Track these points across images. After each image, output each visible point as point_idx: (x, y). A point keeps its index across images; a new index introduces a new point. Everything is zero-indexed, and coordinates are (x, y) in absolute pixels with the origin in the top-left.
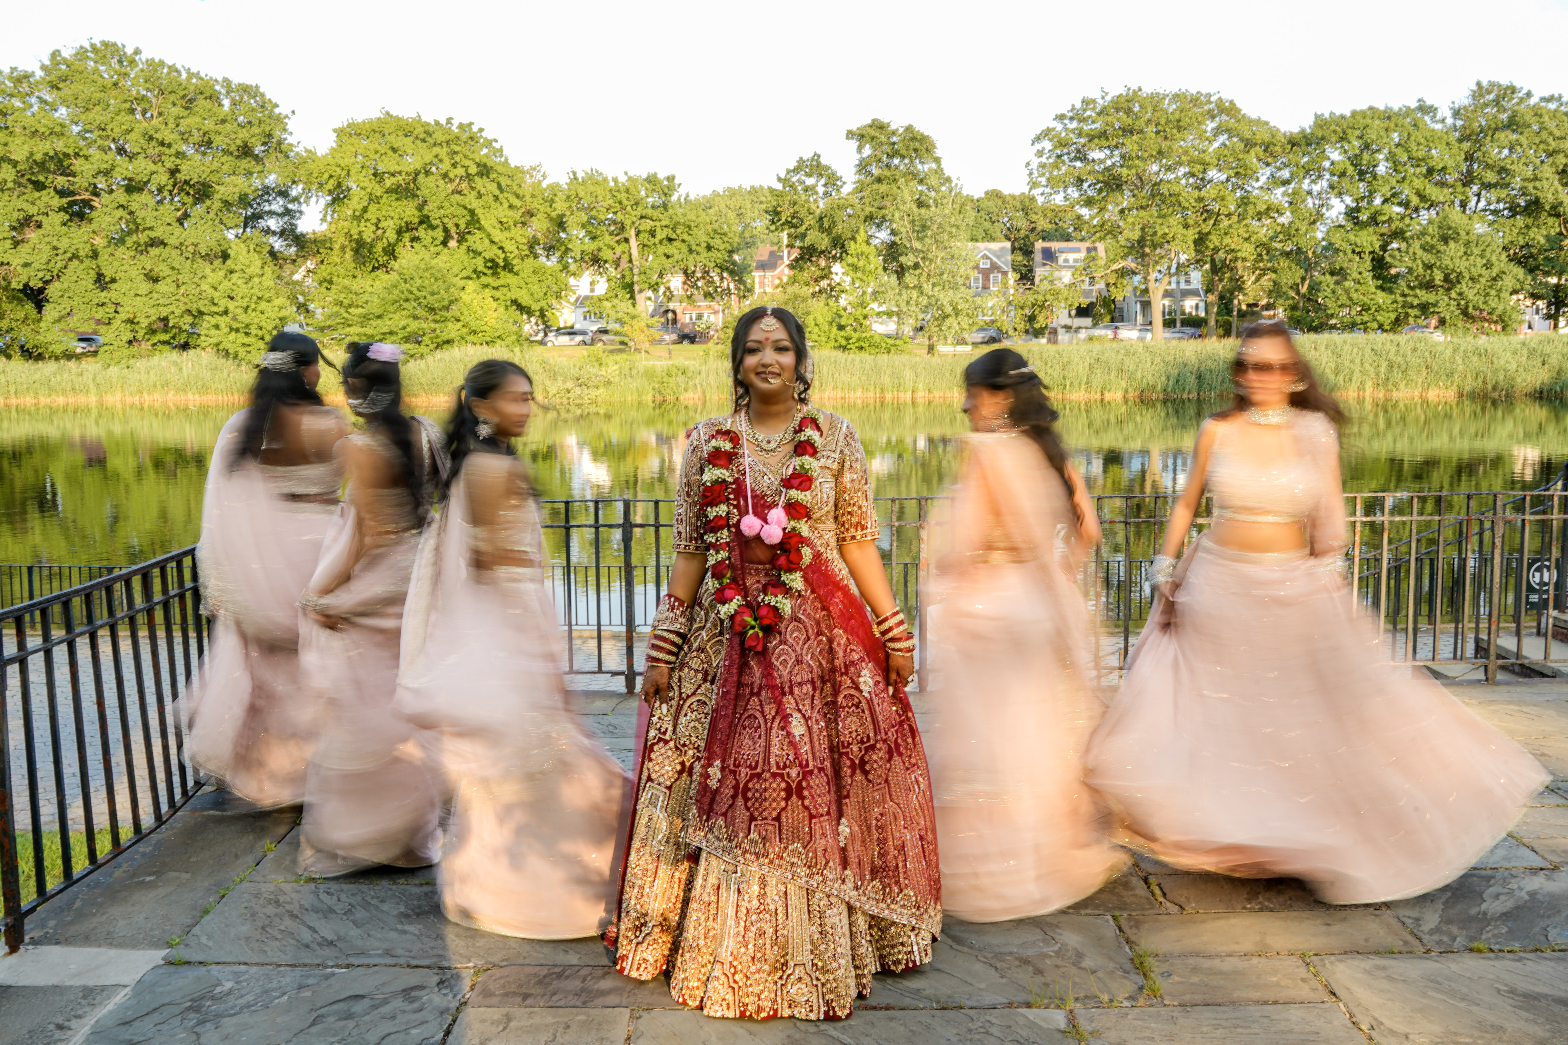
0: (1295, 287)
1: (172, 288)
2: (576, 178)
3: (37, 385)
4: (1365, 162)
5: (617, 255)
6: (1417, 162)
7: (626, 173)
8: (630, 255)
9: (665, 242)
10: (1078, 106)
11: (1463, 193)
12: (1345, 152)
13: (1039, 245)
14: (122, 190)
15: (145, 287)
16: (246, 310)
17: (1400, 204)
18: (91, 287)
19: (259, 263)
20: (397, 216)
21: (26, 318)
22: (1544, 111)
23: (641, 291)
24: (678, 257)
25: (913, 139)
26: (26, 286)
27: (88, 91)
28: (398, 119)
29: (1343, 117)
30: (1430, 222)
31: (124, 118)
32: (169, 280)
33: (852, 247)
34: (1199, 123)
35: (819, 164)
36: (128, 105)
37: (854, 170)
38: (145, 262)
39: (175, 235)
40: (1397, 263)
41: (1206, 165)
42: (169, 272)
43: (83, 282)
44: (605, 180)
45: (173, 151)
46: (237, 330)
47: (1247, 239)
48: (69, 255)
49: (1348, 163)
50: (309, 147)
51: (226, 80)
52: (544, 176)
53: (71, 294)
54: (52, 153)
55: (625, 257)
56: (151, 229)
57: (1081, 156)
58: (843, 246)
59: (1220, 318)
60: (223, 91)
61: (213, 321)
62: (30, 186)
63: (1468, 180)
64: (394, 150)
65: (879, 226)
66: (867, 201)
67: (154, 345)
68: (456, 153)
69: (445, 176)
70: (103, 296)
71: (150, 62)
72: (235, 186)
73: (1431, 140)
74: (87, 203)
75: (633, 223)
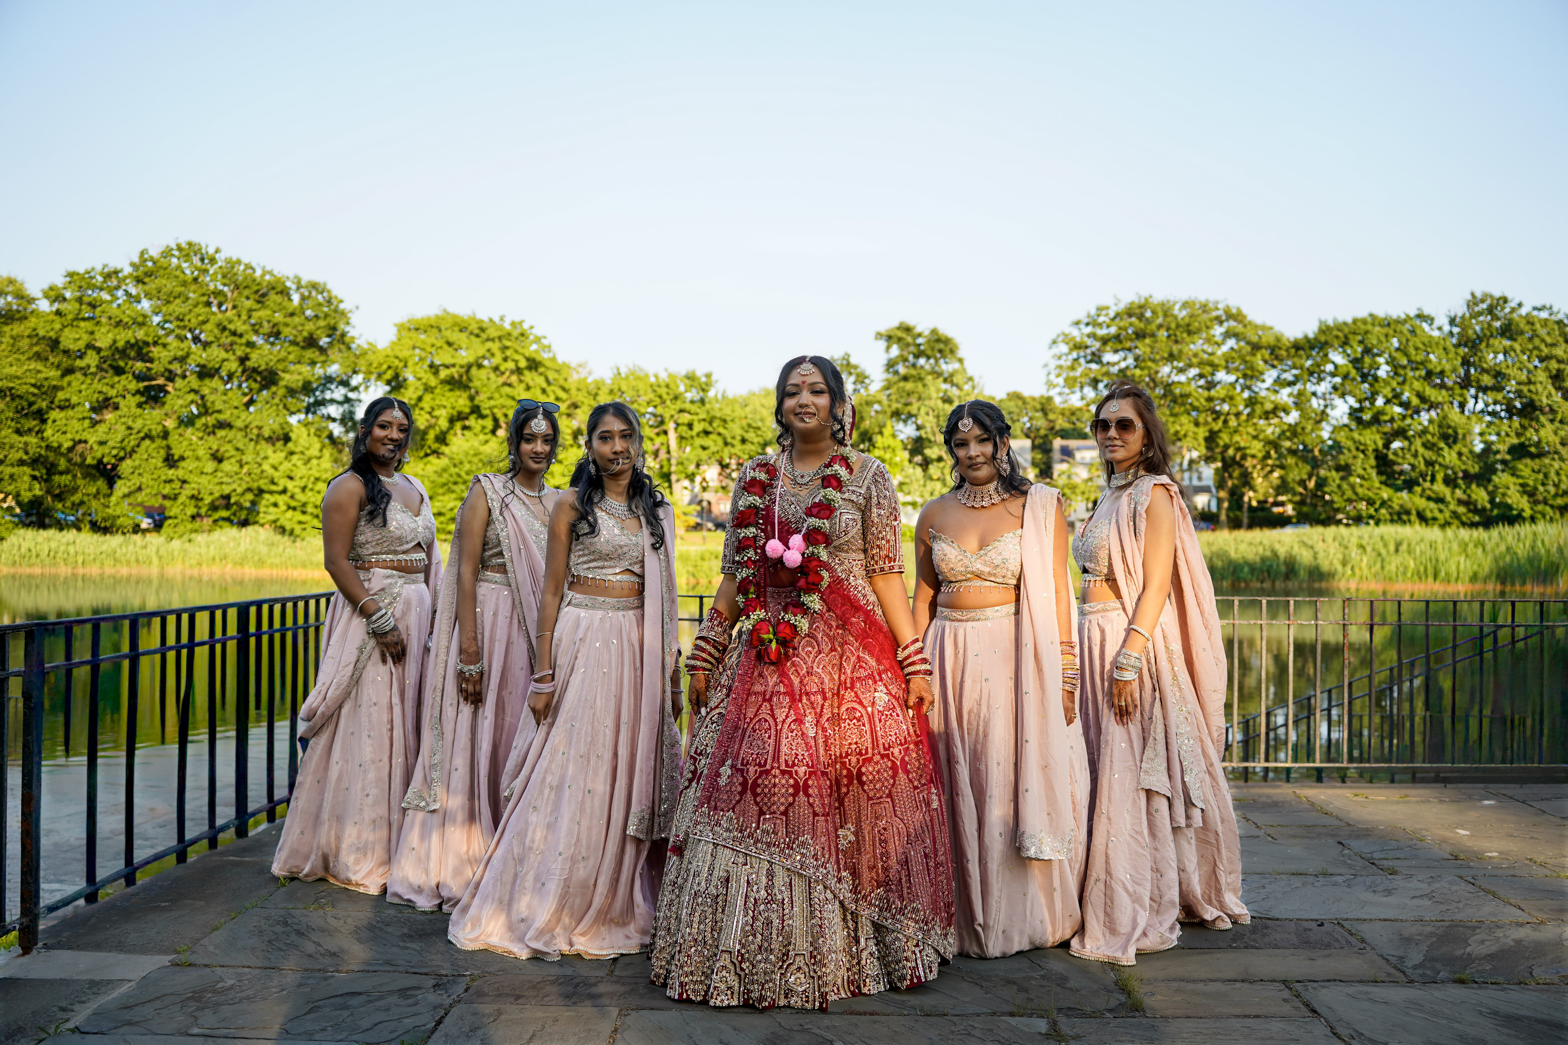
0: (1302, 483)
1: (236, 468)
2: (619, 374)
3: (103, 556)
4: (1366, 365)
5: (656, 447)
6: (1415, 365)
7: (666, 370)
8: (668, 447)
9: (702, 435)
10: (1093, 312)
11: (1461, 395)
12: (1348, 355)
13: (1058, 443)
14: (194, 376)
15: (210, 466)
16: (304, 489)
17: (1401, 405)
18: (160, 464)
19: (318, 446)
20: (449, 405)
21: (98, 492)
22: (1536, 320)
23: (678, 481)
24: (713, 449)
25: (938, 340)
26: (100, 461)
27: (169, 285)
28: (455, 316)
29: (1345, 324)
30: (1431, 421)
31: (201, 309)
32: (233, 460)
33: (879, 440)
34: (1208, 328)
35: (848, 364)
36: (205, 299)
37: (883, 369)
38: (213, 443)
39: (242, 418)
40: (1400, 460)
41: (1215, 367)
42: (233, 452)
43: (154, 461)
44: (647, 376)
45: (244, 340)
46: (294, 509)
47: (1255, 437)
48: (142, 435)
49: (1350, 365)
50: (371, 340)
51: (296, 277)
52: (590, 373)
53: (141, 471)
54: (133, 341)
55: (663, 450)
56: (219, 412)
57: (1096, 358)
58: (870, 440)
59: (1231, 514)
60: (294, 287)
61: (272, 499)
62: (111, 371)
63: (1465, 383)
64: (449, 344)
65: (905, 421)
66: (893, 397)
67: (215, 521)
68: (507, 348)
69: (496, 369)
70: (171, 473)
71: (228, 261)
72: (300, 374)
73: (1429, 345)
74: (162, 389)
75: (672, 416)
